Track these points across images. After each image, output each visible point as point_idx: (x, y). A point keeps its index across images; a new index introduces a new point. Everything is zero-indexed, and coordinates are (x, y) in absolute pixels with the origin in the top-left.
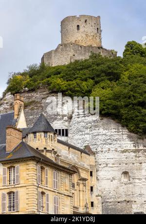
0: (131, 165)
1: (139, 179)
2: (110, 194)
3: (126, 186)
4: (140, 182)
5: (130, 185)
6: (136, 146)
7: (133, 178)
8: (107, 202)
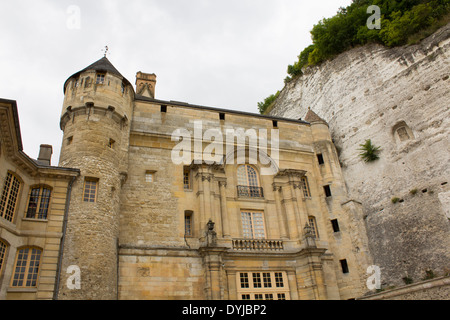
0: (406, 103)
1: (436, 124)
2: (377, 190)
3: (408, 155)
4: (441, 129)
5: (419, 149)
6: (405, 63)
7: (419, 127)
8: (375, 210)
